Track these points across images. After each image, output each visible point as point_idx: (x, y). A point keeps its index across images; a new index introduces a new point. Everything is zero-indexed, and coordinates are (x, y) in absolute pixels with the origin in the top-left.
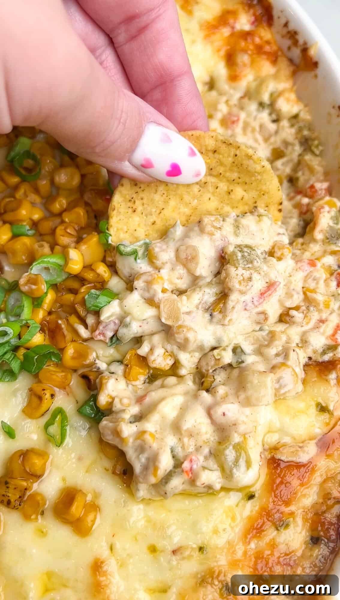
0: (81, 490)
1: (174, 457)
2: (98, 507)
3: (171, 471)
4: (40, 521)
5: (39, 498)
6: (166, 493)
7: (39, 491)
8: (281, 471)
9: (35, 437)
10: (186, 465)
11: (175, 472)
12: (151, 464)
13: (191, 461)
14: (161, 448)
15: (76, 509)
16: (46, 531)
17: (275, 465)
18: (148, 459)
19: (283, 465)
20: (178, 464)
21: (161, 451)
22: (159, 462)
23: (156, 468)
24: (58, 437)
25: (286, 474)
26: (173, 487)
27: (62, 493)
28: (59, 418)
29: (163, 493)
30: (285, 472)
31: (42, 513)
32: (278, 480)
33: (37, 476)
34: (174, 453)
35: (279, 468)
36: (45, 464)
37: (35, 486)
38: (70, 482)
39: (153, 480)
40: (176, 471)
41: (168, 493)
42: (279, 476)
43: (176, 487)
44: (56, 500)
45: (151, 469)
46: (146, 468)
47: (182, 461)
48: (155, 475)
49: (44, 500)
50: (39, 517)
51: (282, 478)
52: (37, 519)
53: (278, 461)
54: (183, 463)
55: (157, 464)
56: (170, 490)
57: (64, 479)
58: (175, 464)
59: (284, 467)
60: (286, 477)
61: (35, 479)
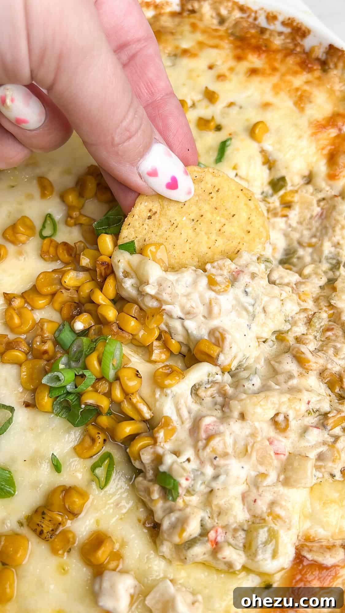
0: (110, 537)
1: (202, 526)
2: (121, 557)
3: (196, 538)
4: (65, 558)
5: (70, 535)
6: (186, 559)
7: (71, 529)
8: (303, 569)
9: (79, 475)
10: (212, 535)
11: (199, 540)
12: (179, 525)
13: (217, 531)
14: (193, 514)
15: (102, 555)
16: (68, 570)
17: (298, 561)
18: (178, 519)
19: (305, 563)
20: (204, 533)
21: (192, 516)
22: (187, 525)
23: (183, 530)
24: (103, 479)
25: (307, 573)
26: (194, 554)
27: (93, 535)
28: (107, 462)
29: (183, 558)
30: (307, 570)
31: (69, 551)
32: (298, 577)
33: (73, 514)
34: (203, 522)
35: (301, 565)
36: (84, 504)
37: (69, 523)
38: (103, 527)
39: (177, 540)
40: (201, 539)
41: (188, 559)
42: (300, 573)
43: (197, 556)
44: (85, 540)
45: (179, 529)
46: (173, 527)
47: (209, 530)
48: (180, 535)
49: (74, 537)
50: (66, 554)
51: (303, 575)
52: (63, 554)
53: (302, 558)
54: (208, 532)
55: (185, 526)
56: (191, 556)
57: (97, 522)
58: (201, 532)
59: (307, 565)
60: (306, 575)
61: (71, 516)
